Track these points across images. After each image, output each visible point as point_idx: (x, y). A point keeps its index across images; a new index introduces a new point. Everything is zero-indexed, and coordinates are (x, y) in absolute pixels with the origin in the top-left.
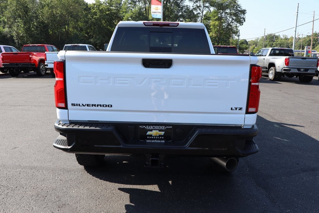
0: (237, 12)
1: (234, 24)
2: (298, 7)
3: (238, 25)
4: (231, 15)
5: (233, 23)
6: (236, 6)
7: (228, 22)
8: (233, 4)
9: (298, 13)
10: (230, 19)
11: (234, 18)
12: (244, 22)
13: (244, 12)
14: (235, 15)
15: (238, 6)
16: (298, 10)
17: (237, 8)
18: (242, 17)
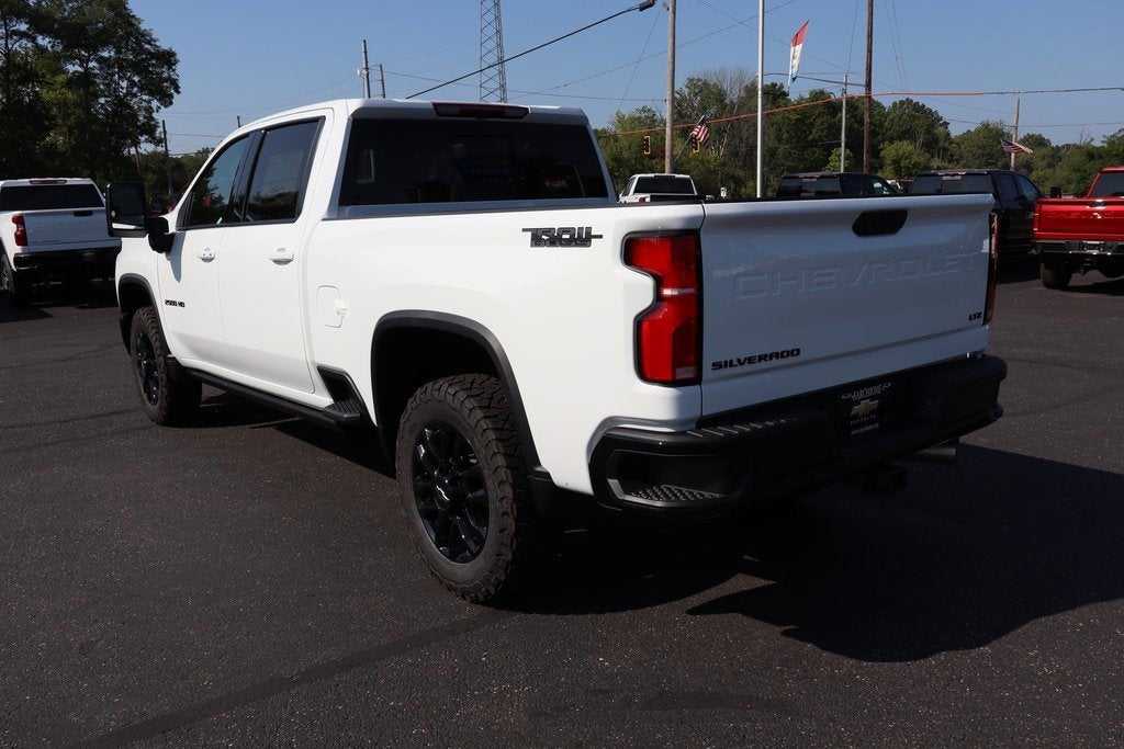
0: (144, 59)
1: (141, 100)
2: (366, 52)
3: (155, 104)
4: (122, 68)
5: (135, 96)
6: (137, 38)
7: (115, 92)
8: (126, 29)
9: (367, 69)
10: (124, 84)
11: (136, 79)
12: (175, 94)
13: (168, 58)
14: (138, 67)
15: (143, 37)
16: (367, 62)
17: (138, 42)
18: (166, 75)
